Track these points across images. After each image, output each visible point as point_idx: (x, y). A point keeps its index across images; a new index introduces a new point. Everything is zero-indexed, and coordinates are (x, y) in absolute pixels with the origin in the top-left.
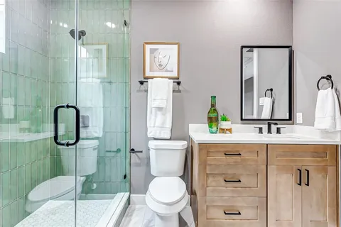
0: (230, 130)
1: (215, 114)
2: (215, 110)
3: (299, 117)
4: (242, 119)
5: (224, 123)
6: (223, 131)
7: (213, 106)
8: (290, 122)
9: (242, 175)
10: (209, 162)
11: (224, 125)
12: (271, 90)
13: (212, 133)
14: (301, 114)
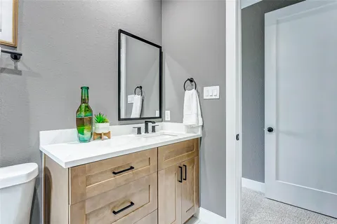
0: (108, 134)
1: (88, 113)
2: (88, 107)
3: (167, 114)
4: (119, 119)
5: (101, 125)
6: (100, 136)
7: (84, 101)
8: (160, 119)
9: (133, 194)
10: (88, 195)
11: (101, 128)
12: (141, 87)
13: (85, 141)
14: (169, 112)
